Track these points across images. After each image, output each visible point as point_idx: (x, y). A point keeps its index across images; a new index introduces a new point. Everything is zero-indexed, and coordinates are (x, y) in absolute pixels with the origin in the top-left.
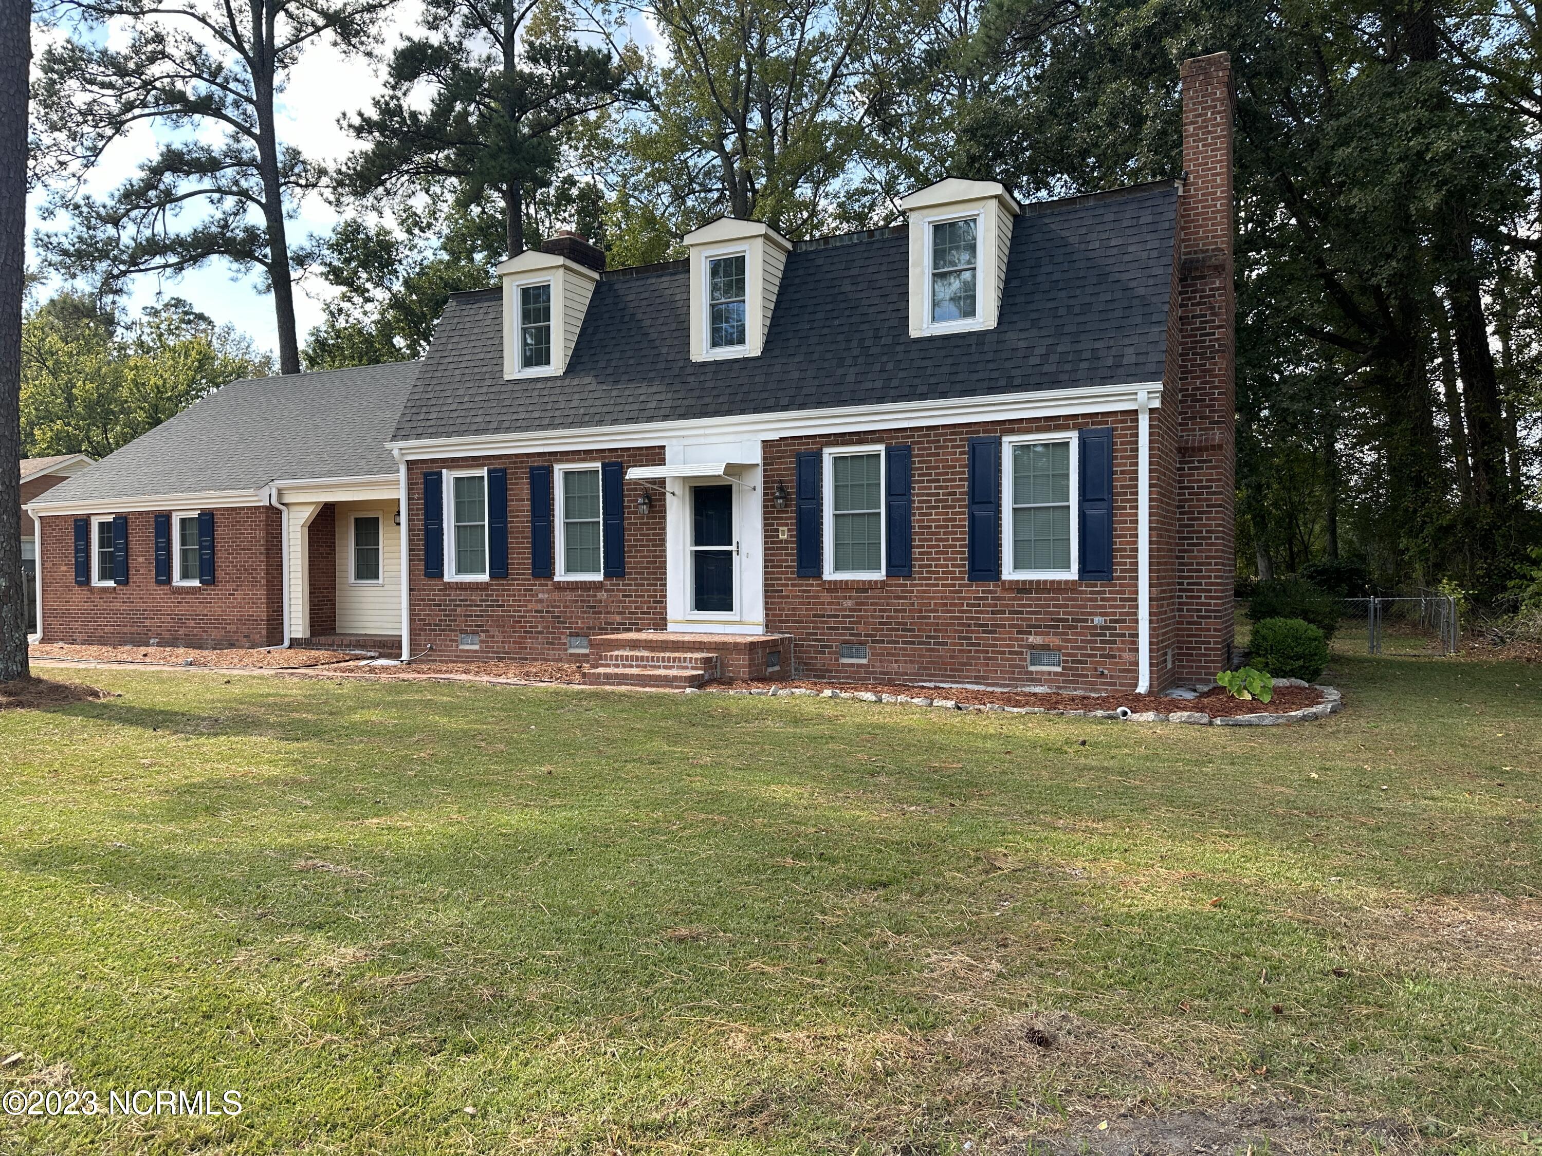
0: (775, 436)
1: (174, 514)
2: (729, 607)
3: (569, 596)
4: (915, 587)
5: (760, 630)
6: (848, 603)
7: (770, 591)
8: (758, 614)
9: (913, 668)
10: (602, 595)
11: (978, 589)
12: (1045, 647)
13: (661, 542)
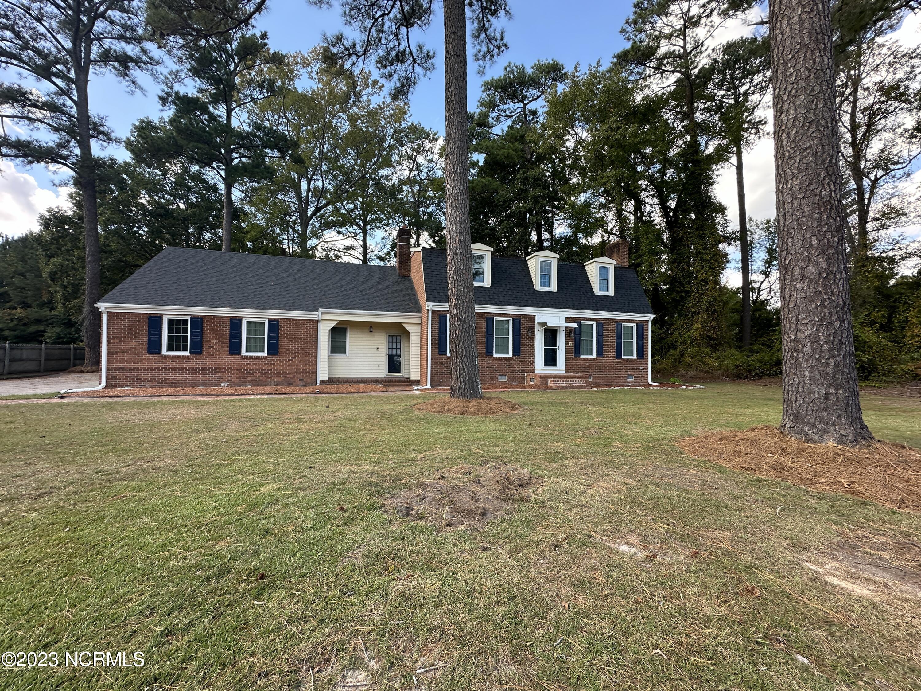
0: (569, 316)
1: (244, 319)
2: (555, 365)
3: (500, 362)
4: (604, 360)
5: (564, 372)
6: (587, 364)
7: (567, 361)
8: (564, 368)
9: (602, 381)
10: (512, 362)
11: (618, 361)
12: (631, 375)
13: (533, 345)
